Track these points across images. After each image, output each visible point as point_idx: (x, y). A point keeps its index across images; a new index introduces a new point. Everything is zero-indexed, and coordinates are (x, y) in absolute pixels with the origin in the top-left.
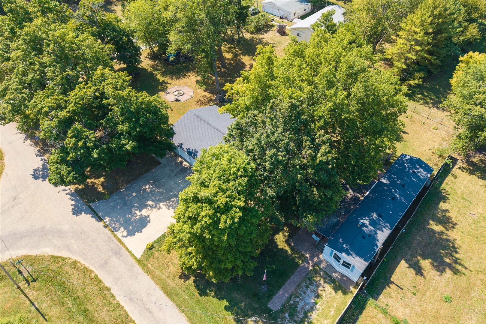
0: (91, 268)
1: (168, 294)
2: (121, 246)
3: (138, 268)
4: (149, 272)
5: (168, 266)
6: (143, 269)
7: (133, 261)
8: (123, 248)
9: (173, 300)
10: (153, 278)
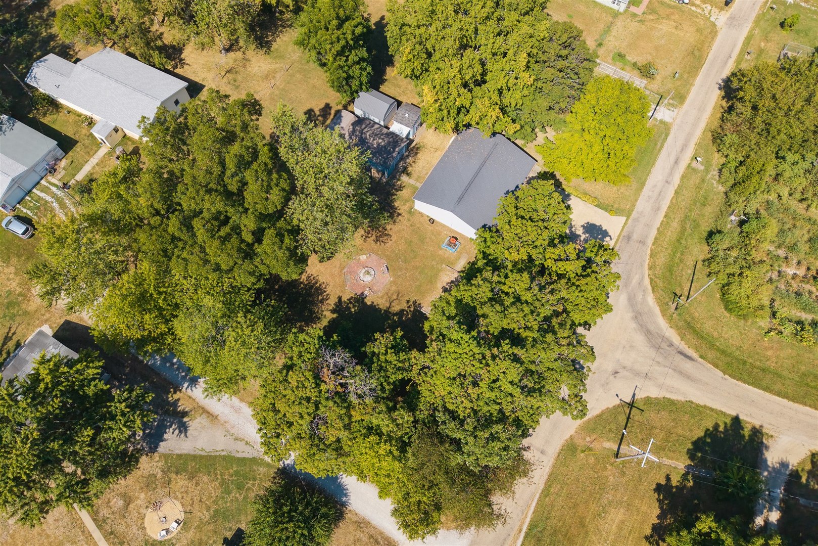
0: (649, 252)
1: (643, 184)
2: (621, 237)
3: (634, 215)
4: (634, 206)
5: (622, 193)
6: (632, 211)
7: (630, 221)
8: (623, 234)
9: (646, 180)
10: (636, 200)
